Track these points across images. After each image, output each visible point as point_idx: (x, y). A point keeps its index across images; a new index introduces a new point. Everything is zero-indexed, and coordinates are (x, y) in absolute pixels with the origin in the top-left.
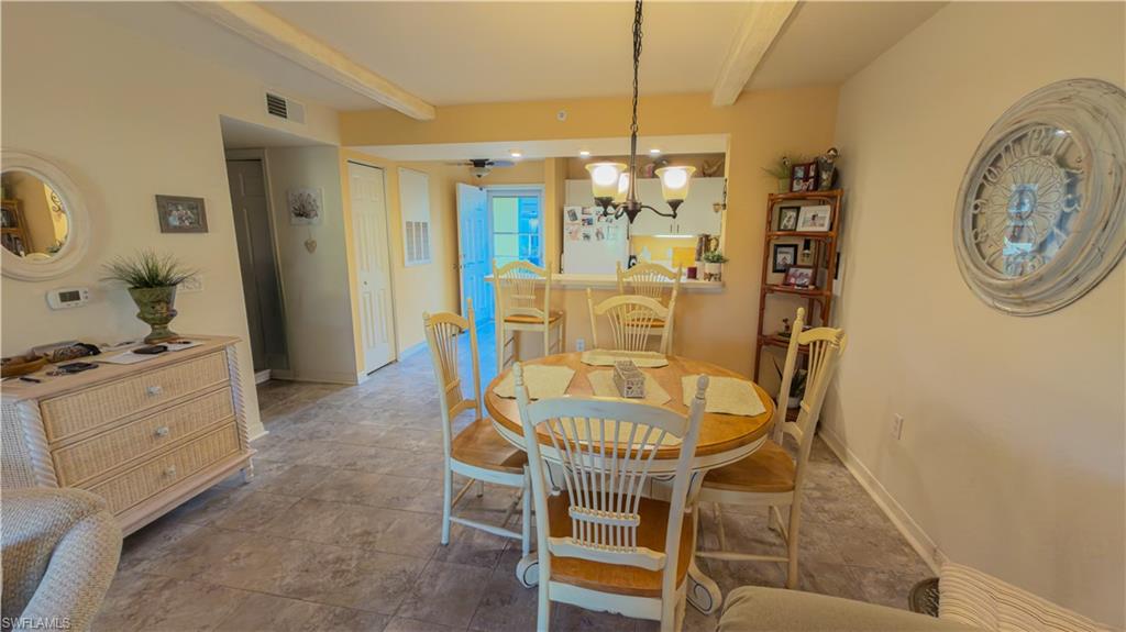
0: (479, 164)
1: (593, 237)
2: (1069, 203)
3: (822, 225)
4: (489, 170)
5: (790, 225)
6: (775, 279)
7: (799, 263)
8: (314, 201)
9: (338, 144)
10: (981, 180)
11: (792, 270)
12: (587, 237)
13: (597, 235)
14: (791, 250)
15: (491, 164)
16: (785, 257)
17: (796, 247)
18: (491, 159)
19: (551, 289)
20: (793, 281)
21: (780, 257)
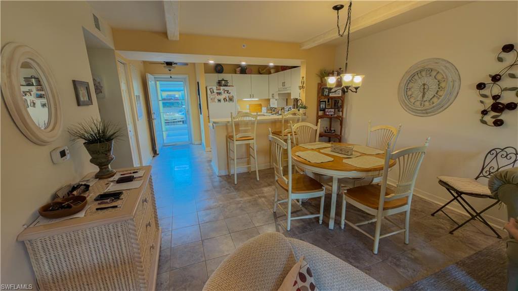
0: (169, 64)
1: (222, 100)
2: (439, 88)
3: (339, 94)
4: (175, 67)
5: (327, 94)
6: (321, 113)
7: (327, 107)
8: (99, 83)
9: (114, 49)
10: (409, 81)
11: (326, 110)
12: (219, 101)
13: (224, 99)
14: (324, 103)
15: (174, 64)
16: (323, 106)
17: (325, 102)
18: (175, 61)
19: (257, 123)
20: (328, 113)
21: (321, 105)
